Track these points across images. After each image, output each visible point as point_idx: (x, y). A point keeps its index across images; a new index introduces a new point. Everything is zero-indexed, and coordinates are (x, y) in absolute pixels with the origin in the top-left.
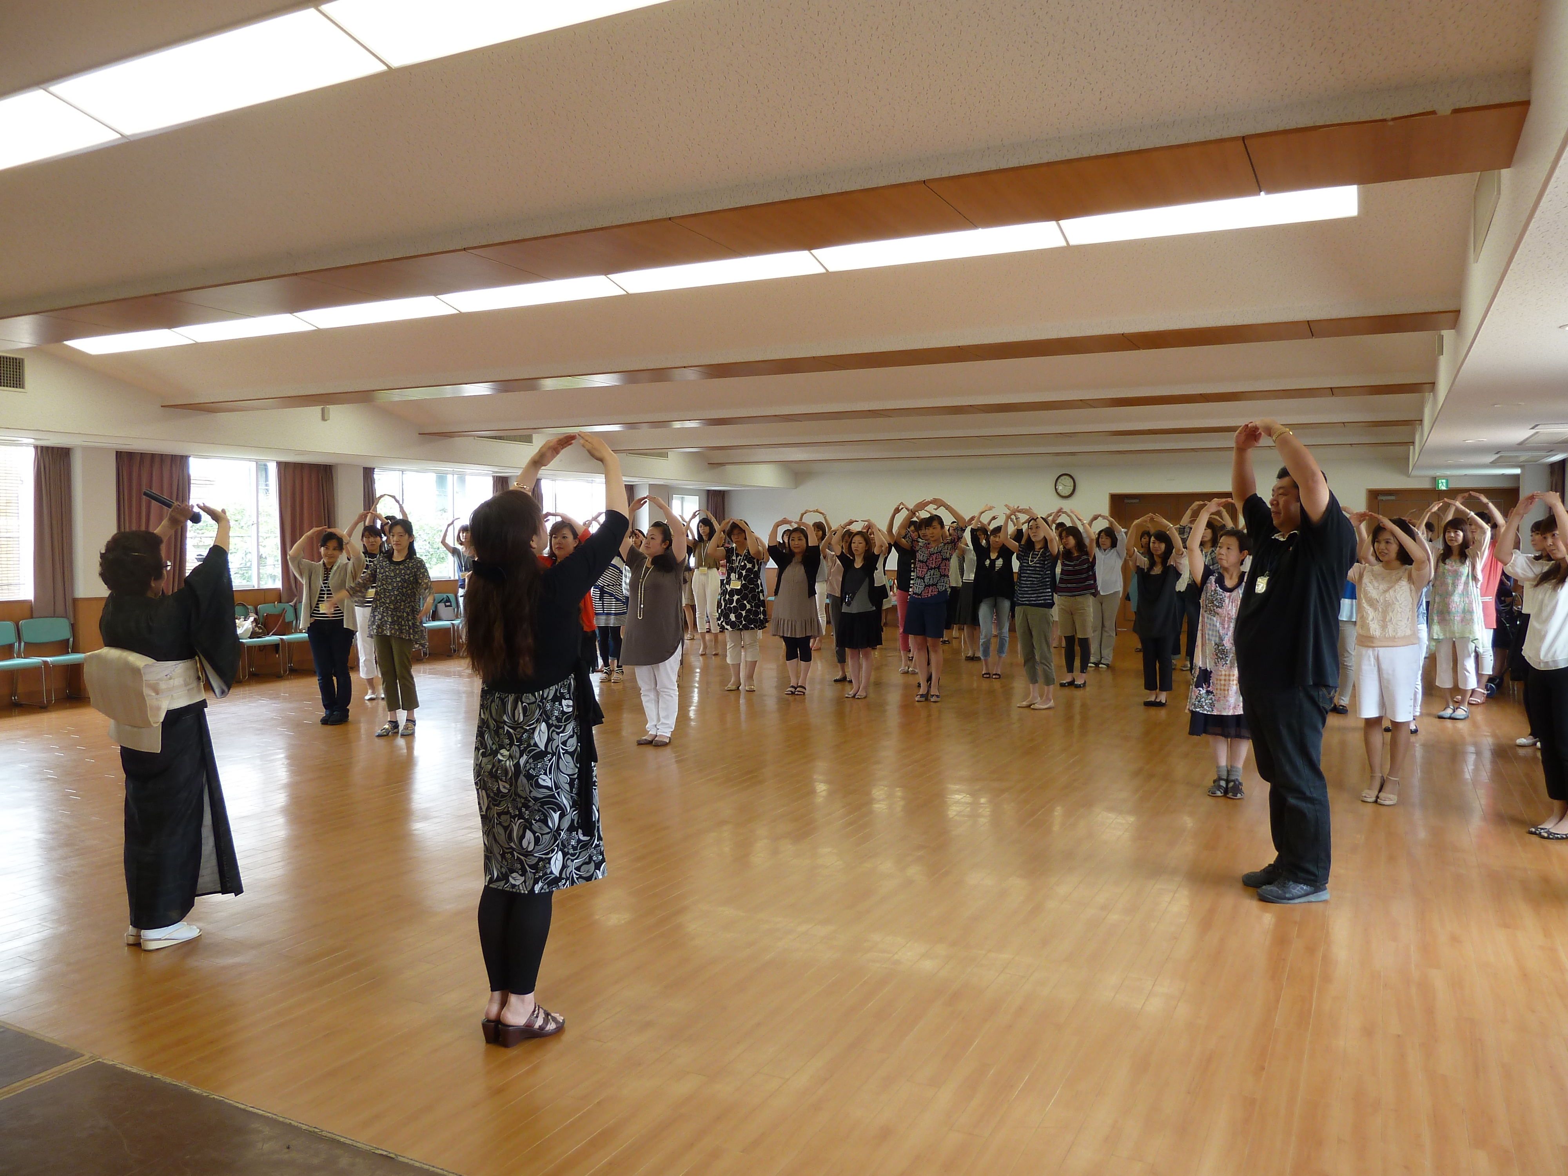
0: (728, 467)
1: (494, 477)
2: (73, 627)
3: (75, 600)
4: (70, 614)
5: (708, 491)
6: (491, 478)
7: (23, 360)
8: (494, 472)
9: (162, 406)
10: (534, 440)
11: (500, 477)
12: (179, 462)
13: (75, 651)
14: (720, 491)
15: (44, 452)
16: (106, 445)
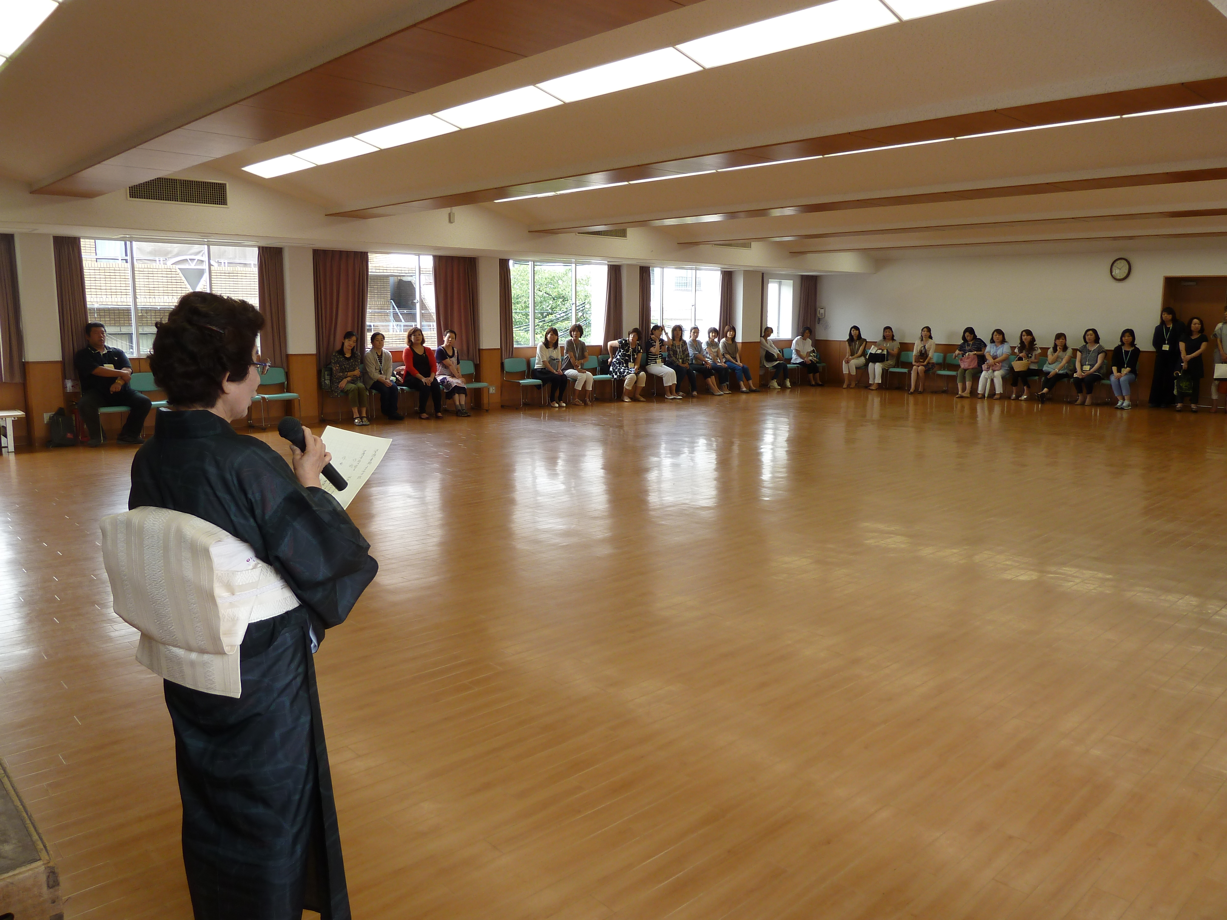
0: (809, 255)
1: (608, 265)
2: (287, 375)
3: (288, 356)
4: (285, 365)
5: (802, 276)
6: (606, 267)
7: (225, 184)
8: (609, 262)
9: (326, 215)
10: (628, 235)
11: (613, 265)
12: (360, 256)
13: (288, 391)
14: (812, 276)
15: (264, 250)
16: (301, 245)
